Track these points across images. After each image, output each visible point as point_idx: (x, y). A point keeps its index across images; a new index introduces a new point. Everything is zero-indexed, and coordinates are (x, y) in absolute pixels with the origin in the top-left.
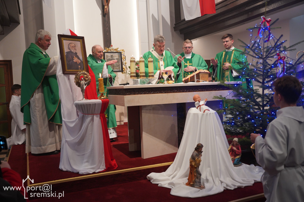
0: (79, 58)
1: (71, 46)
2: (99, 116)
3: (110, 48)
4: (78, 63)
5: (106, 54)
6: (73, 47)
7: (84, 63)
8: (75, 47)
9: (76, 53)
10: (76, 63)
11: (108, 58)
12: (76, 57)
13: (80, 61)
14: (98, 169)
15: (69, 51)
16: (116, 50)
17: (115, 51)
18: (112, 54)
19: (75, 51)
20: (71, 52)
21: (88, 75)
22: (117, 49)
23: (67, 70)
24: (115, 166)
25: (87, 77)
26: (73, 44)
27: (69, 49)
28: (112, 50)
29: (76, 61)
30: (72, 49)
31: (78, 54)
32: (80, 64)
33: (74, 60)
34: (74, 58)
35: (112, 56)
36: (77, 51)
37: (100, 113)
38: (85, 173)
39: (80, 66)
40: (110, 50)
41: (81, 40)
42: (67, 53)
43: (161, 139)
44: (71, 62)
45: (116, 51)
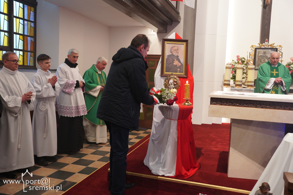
0: (179, 61)
1: (173, 49)
2: (176, 122)
3: (264, 44)
4: (178, 66)
5: (258, 50)
6: (175, 50)
7: (184, 66)
8: (178, 50)
9: (178, 56)
10: (176, 66)
11: (260, 55)
12: (177, 60)
13: (180, 64)
14: (169, 173)
15: (171, 54)
16: (271, 45)
17: (269, 47)
18: (265, 50)
19: (177, 54)
20: (173, 55)
21: (177, 80)
22: (273, 44)
23: (165, 73)
24: (186, 176)
25: (176, 82)
26: (176, 48)
27: (171, 52)
28: (266, 46)
29: (176, 64)
30: (174, 52)
31: (179, 57)
32: (180, 67)
33: (174, 63)
34: (174, 61)
35: (265, 53)
36: (179, 54)
37: (178, 119)
38: (154, 173)
39: (179, 69)
40: (264, 46)
41: (185, 43)
42: (169, 56)
43: (256, 161)
44: (171, 64)
45: (271, 47)
